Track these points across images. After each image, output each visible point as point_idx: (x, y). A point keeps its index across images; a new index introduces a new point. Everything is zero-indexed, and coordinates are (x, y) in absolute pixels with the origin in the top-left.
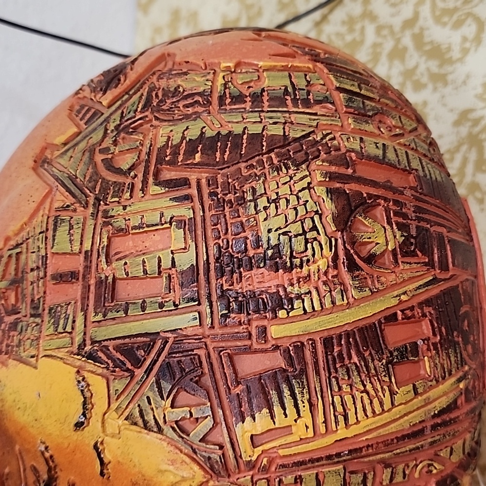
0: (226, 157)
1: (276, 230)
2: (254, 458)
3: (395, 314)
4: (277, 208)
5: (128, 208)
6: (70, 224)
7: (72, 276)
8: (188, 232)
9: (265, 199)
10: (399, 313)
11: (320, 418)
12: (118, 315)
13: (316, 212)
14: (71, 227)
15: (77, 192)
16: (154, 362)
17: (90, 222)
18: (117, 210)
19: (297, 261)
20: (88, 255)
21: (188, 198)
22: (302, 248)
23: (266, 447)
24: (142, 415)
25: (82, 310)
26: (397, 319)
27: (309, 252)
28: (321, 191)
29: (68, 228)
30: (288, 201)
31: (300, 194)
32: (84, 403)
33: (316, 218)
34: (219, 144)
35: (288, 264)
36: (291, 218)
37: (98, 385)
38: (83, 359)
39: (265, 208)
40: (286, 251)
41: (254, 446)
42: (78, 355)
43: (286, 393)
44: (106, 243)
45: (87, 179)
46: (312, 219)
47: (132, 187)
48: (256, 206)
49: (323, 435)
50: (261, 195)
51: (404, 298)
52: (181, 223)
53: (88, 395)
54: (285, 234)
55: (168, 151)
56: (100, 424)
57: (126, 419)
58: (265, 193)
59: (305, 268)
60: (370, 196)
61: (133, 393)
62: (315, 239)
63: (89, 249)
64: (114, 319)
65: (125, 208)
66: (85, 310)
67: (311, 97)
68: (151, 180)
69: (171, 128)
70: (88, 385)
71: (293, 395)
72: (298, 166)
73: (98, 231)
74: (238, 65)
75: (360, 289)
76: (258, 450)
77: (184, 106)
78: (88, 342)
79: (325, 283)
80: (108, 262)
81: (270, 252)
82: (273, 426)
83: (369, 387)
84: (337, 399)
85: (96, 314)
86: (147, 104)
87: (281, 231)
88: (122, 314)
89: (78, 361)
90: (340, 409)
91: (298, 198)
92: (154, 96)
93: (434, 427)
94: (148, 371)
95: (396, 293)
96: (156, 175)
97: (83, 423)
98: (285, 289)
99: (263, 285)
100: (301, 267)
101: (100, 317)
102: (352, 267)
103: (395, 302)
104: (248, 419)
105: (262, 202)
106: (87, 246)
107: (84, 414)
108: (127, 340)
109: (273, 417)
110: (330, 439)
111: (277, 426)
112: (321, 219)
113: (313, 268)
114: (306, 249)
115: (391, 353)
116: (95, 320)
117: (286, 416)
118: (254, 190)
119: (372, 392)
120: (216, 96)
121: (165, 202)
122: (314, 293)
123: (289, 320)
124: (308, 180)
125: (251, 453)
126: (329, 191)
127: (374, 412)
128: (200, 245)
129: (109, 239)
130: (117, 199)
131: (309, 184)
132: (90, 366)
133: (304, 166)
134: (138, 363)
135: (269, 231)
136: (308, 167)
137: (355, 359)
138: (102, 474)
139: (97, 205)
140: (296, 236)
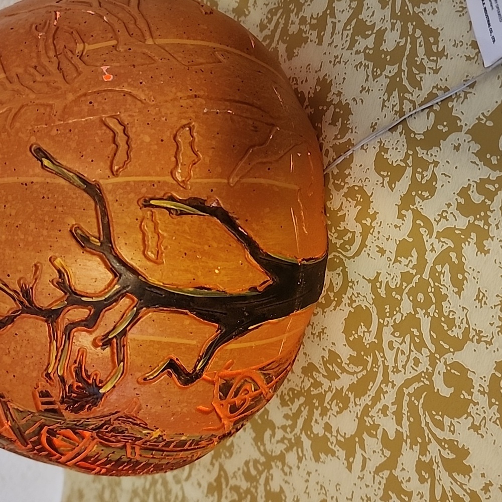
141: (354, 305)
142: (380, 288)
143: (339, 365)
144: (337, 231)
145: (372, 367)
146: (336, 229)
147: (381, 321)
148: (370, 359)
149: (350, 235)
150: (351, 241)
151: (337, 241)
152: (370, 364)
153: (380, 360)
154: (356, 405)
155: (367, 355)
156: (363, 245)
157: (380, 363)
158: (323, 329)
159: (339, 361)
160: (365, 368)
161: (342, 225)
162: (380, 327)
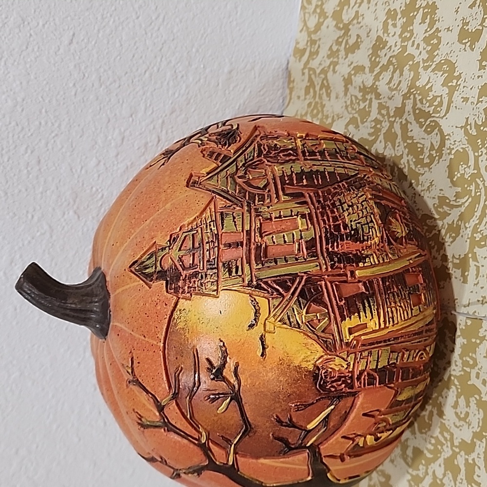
0: (320, 182)
1: (354, 221)
2: (350, 341)
3: (409, 269)
4: (353, 209)
5: (271, 207)
6: (233, 216)
7: (239, 244)
8: (308, 221)
9: (346, 204)
10: (410, 269)
11: (382, 319)
12: (271, 264)
13: (372, 213)
14: (234, 218)
15: (233, 199)
16: (296, 289)
17: (247, 215)
18: (264, 209)
19: (366, 238)
20: (249, 233)
21: (305, 203)
22: (368, 231)
23: (356, 334)
24: (289, 319)
25: (247, 263)
26: (409, 272)
27: (371, 233)
28: (372, 202)
29: (232, 218)
30: (358, 207)
31: (363, 203)
32: (256, 313)
33: (372, 216)
34: (314, 176)
35: (362, 239)
36: (361, 215)
37: (263, 303)
38: (253, 289)
39: (347, 210)
40: (360, 231)
41: (350, 334)
42: (249, 287)
43: (367, 305)
44: (259, 226)
45: (237, 191)
46: (370, 216)
47: (270, 197)
48: (343, 208)
49: (383, 329)
50: (344, 203)
51: (411, 262)
52: (303, 216)
53: (257, 308)
54: (359, 223)
55: (286, 178)
56: (263, 326)
57: (279, 321)
58: (346, 202)
59: (369, 242)
60: (393, 208)
61: (284, 306)
62: (373, 227)
63: (249, 229)
64: (268, 267)
65: (268, 207)
66: (249, 262)
67: (348, 155)
68: (281, 193)
69: (282, 166)
70: (257, 303)
71: (370, 306)
72: (358, 189)
73: (253, 219)
74: (307, 135)
75: (393, 255)
76: (352, 337)
77: (283, 155)
78: (254, 280)
79: (378, 250)
80: (261, 237)
81: (353, 232)
82: (360, 323)
83: (402, 304)
84: (389, 309)
85: (258, 265)
86: (260, 153)
87: (356, 222)
88: (273, 264)
89: (248, 290)
90: (390, 315)
91: (363, 206)
92: (263, 149)
93: (426, 331)
94: (293, 294)
95: (408, 259)
96: (283, 190)
97: (254, 325)
98: (360, 252)
99: (349, 249)
100: (368, 241)
101: (260, 266)
102: (390, 243)
103: (408, 263)
104: (347, 319)
105: (345, 206)
106: (247, 227)
107: (255, 320)
108: (278, 278)
109: (360, 318)
110: (386, 331)
111: (362, 323)
112: (374, 217)
113: (373, 242)
114: (369, 232)
115: (410, 288)
116: (257, 267)
117: (366, 317)
118: (340, 201)
119: (404, 307)
120: (300, 151)
121: (293, 205)
122: (374, 255)
123: (364, 268)
124: (365, 196)
125: (348, 338)
126: (375, 203)
127: (404, 318)
128: (316, 228)
129: (261, 224)
130: (262, 203)
131: (366, 198)
132: (257, 292)
133: (361, 189)
134: (287, 289)
135: (351, 221)
136: (363, 189)
137: (396, 290)
138: (262, 355)
139: (249, 205)
140: (364, 225)
141: (453, 152)
142: (471, 129)
143: (448, 205)
144: (427, 101)
145: (476, 193)
146: (426, 100)
147: (476, 154)
148: (473, 188)
149: (439, 99)
150: (441, 104)
151: (429, 109)
152: (473, 191)
153: (481, 184)
154: (466, 228)
155: (470, 185)
156: (450, 102)
157: (481, 186)
158: (431, 183)
159: (448, 201)
160: (470, 196)
161: (431, 94)
162: (476, 159)
